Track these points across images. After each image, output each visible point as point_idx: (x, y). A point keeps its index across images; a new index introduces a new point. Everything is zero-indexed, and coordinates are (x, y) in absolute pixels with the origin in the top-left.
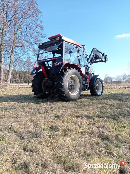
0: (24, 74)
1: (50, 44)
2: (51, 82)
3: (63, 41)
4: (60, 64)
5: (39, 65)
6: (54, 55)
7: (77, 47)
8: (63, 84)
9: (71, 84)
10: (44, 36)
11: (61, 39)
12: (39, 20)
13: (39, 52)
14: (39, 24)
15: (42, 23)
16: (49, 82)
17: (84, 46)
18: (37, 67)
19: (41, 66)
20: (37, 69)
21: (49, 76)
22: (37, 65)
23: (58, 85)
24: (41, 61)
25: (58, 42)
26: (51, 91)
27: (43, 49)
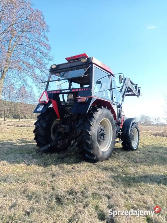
0: (14, 107)
1: (70, 67)
2: (67, 127)
3: (92, 63)
4: (87, 99)
5: (49, 99)
6: (70, 85)
7: (110, 76)
8: (91, 133)
9: (100, 132)
10: (51, 58)
11: (90, 61)
12: (44, 36)
13: (50, 78)
14: (44, 42)
15: (48, 40)
16: (63, 126)
17: (122, 75)
18: (45, 101)
19: (52, 100)
20: (45, 104)
21: (64, 117)
22: (45, 99)
23: (81, 133)
24: (53, 92)
25: (84, 65)
26: (67, 141)
27: (57, 74)
